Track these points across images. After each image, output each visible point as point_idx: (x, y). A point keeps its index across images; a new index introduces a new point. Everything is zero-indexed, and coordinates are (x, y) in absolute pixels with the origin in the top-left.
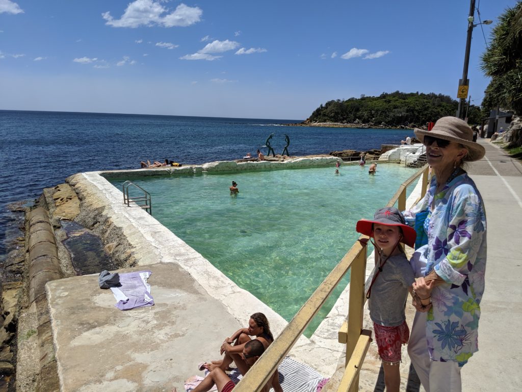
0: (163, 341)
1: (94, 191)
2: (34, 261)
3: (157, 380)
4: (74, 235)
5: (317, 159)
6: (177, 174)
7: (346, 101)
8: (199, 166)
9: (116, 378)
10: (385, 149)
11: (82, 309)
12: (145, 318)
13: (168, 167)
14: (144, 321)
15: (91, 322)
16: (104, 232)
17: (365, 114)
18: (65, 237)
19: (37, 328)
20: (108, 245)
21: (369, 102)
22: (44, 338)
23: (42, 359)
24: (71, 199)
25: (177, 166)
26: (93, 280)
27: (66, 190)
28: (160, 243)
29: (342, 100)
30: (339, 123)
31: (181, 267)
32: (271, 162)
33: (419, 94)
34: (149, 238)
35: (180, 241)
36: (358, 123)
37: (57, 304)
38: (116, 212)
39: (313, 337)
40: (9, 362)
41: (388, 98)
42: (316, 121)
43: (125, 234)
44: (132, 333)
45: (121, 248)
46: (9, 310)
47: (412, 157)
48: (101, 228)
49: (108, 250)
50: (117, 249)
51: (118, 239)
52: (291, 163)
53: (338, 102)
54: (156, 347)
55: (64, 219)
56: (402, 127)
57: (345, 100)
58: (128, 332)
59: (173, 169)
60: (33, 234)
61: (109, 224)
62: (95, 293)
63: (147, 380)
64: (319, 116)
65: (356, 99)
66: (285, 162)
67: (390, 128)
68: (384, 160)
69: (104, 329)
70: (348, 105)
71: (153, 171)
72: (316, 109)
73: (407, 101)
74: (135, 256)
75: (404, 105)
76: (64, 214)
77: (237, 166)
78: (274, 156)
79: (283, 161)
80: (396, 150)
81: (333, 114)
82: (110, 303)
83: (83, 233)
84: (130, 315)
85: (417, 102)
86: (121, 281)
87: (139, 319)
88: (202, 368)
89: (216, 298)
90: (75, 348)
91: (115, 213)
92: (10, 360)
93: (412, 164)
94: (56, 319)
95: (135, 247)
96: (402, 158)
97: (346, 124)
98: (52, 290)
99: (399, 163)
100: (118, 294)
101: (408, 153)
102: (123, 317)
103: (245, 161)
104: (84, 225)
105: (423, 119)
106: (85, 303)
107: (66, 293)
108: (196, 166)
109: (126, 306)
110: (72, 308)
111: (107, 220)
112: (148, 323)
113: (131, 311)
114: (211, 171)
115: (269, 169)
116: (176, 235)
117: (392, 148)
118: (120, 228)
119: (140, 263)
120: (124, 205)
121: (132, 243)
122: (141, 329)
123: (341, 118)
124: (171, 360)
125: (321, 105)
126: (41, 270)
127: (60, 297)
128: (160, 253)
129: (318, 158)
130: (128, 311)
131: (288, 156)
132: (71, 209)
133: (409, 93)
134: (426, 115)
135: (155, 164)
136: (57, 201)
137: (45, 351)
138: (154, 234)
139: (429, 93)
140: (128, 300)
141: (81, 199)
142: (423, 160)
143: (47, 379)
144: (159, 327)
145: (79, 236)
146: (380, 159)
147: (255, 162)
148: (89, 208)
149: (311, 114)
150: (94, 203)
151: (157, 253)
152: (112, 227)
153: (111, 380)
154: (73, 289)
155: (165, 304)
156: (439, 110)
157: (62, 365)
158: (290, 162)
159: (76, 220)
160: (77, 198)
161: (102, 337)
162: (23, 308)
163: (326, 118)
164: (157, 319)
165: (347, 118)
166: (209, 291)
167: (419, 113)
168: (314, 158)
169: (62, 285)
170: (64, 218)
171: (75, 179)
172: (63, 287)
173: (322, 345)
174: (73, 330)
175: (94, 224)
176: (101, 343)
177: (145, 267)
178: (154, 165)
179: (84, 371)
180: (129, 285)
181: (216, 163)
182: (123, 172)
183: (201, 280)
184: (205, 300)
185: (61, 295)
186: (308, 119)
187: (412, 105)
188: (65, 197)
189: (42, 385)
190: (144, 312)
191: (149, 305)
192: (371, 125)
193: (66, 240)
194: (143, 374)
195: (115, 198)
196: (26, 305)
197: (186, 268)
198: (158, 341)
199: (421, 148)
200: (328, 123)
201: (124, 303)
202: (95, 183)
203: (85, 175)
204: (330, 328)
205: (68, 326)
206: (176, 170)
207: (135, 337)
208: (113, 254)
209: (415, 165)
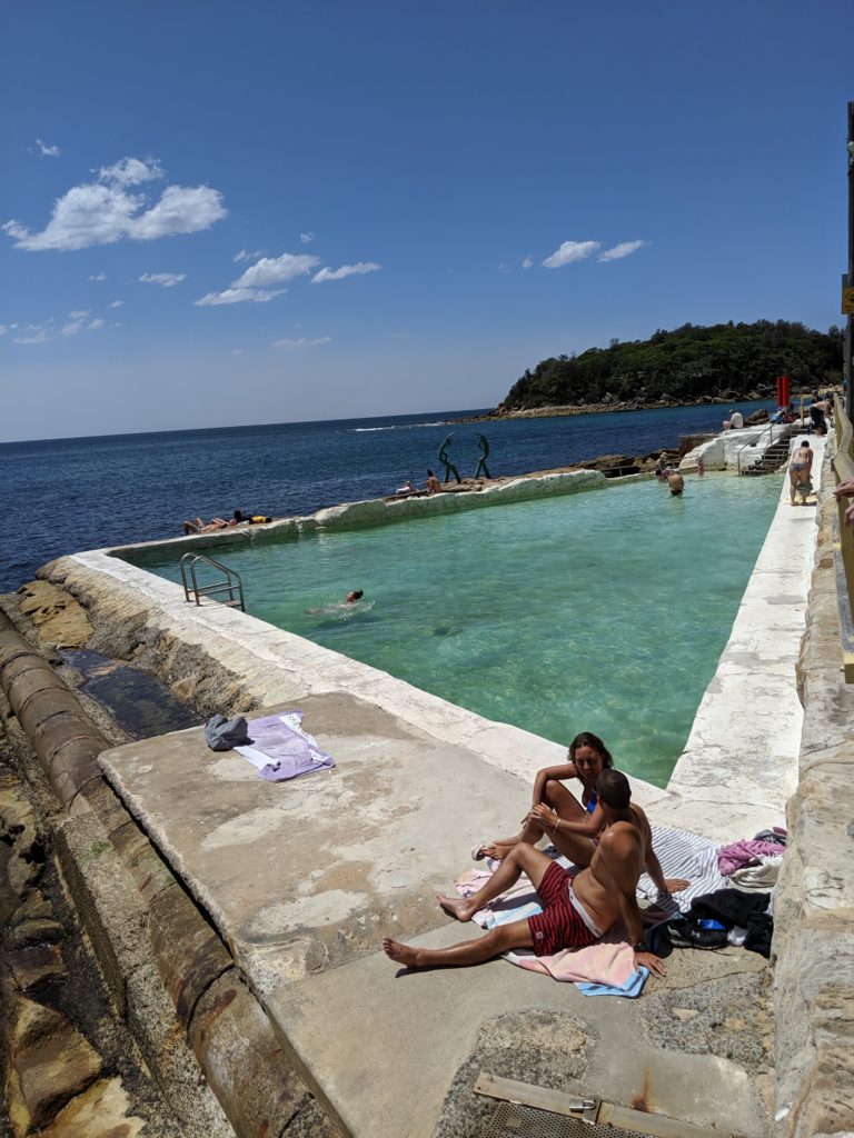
0: (382, 823)
1: (112, 586)
2: (43, 726)
3: (400, 884)
4: (97, 673)
5: (552, 479)
6: (266, 539)
7: (581, 358)
8: (307, 518)
9: (319, 890)
10: (688, 446)
11: (195, 788)
12: (329, 790)
13: (244, 526)
14: (328, 794)
15: (224, 807)
16: (159, 661)
17: (624, 379)
18: (82, 679)
19: (109, 837)
20: (177, 684)
21: (631, 354)
22: (132, 851)
23: (144, 886)
24: (63, 608)
25: (261, 522)
26: (191, 740)
27: (45, 593)
28: (294, 662)
29: (570, 356)
30: (569, 407)
31: (357, 698)
32: (457, 494)
33: (735, 324)
34: (269, 657)
35: (333, 655)
36: (612, 400)
37: (140, 787)
38: (176, 619)
39: (670, 786)
40: (48, 918)
41: (669, 341)
42: (520, 408)
43: (211, 654)
44: (314, 816)
45: (211, 683)
46: (22, 822)
47: (751, 453)
48: (151, 653)
49: (180, 692)
50: (200, 687)
51: (198, 668)
52: (498, 492)
53: (563, 362)
54: (372, 833)
55: (64, 648)
56: (706, 400)
57: (578, 355)
58: (307, 815)
59: (255, 528)
60: (17, 678)
61: (168, 642)
62: (206, 761)
63: (382, 886)
64: (525, 396)
65: (601, 350)
66: (485, 491)
67: (680, 405)
68: (690, 466)
69: (256, 816)
70: (585, 366)
71: (215, 537)
72: (517, 381)
73: (710, 342)
74: (250, 691)
75: (705, 352)
76: (61, 637)
77: (386, 509)
78: (459, 482)
79: (480, 490)
80: (714, 442)
81: (554, 389)
82: (246, 773)
83: (114, 668)
84: (296, 787)
85: (733, 343)
86: (250, 734)
87: (317, 792)
88: (480, 856)
89: (453, 742)
90: (213, 852)
91: (173, 621)
92: (49, 914)
93: (751, 468)
94: (151, 812)
95: (244, 677)
96: (730, 459)
97: (584, 406)
98: (116, 766)
99: (724, 469)
100: (254, 758)
101: (740, 446)
102: (285, 792)
103: (400, 498)
104: (110, 654)
105: (750, 377)
106: (197, 779)
107: (149, 768)
108: (302, 518)
109: (280, 774)
110: (173, 789)
111: (160, 636)
112: (337, 796)
113: (294, 782)
114: (332, 526)
115: (455, 508)
116: (320, 644)
117: (701, 441)
118: (197, 647)
119: (267, 703)
120: (188, 604)
121: (233, 670)
122: (329, 808)
123: (574, 394)
124: (412, 850)
125: (527, 372)
126: (68, 739)
127: (138, 775)
128: (302, 680)
129: (553, 475)
130: (289, 783)
131: (489, 477)
132: (70, 626)
133: (714, 325)
134: (754, 368)
135: (213, 523)
136: (34, 615)
137: (144, 873)
138: (275, 647)
139: (755, 321)
140: (279, 764)
141: (86, 606)
142: (775, 458)
143: (172, 917)
144: (365, 800)
145: (109, 675)
146: (682, 466)
147: (422, 498)
148: (112, 619)
149: (507, 394)
150: (119, 607)
151: (297, 681)
152: (176, 648)
153: (312, 895)
154: (157, 758)
155: (355, 762)
156: (782, 354)
157: (204, 882)
158: (496, 491)
159: (90, 646)
160: (76, 604)
161: (259, 829)
162: (52, 813)
163: (540, 398)
164: (352, 788)
165: (585, 392)
166: (433, 731)
167: (739, 365)
168: (545, 477)
169: (133, 755)
170: (63, 645)
171: (58, 568)
172: (136, 759)
173: (694, 796)
174: (196, 825)
175: (132, 649)
176: (262, 839)
177: (286, 706)
178: (213, 527)
179: (251, 886)
180: (268, 739)
181: (343, 508)
182: (153, 546)
183: (407, 716)
184: (433, 748)
185: (140, 771)
186: (501, 405)
187: (721, 351)
188: (51, 604)
189: (165, 928)
190: (322, 780)
191: (324, 767)
192: (639, 403)
193: (84, 683)
194: (368, 878)
195: (162, 593)
196: (57, 807)
197: (369, 699)
198: (374, 823)
199: (768, 432)
200: (546, 408)
201: (275, 770)
202: (106, 571)
203: (78, 558)
204: (697, 768)
205: (181, 819)
206: (261, 530)
207: (325, 822)
208: (196, 697)
209: (758, 469)
